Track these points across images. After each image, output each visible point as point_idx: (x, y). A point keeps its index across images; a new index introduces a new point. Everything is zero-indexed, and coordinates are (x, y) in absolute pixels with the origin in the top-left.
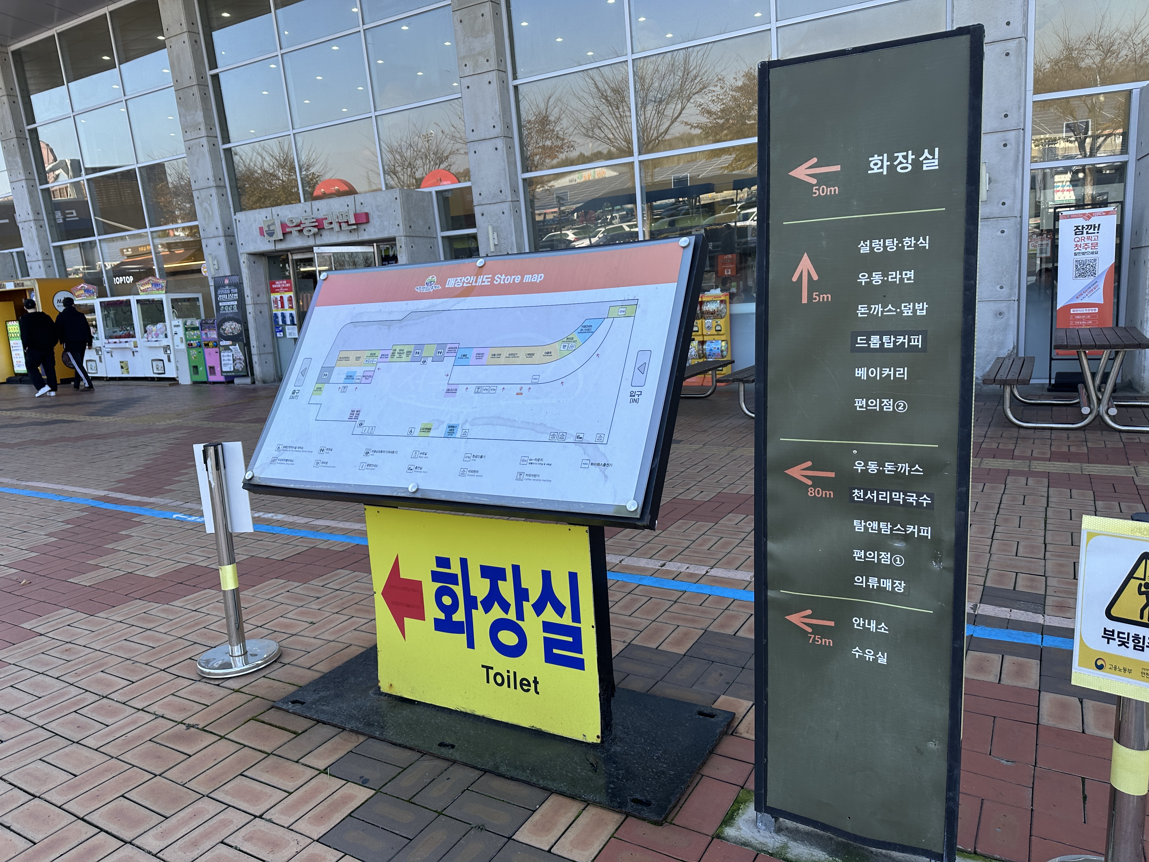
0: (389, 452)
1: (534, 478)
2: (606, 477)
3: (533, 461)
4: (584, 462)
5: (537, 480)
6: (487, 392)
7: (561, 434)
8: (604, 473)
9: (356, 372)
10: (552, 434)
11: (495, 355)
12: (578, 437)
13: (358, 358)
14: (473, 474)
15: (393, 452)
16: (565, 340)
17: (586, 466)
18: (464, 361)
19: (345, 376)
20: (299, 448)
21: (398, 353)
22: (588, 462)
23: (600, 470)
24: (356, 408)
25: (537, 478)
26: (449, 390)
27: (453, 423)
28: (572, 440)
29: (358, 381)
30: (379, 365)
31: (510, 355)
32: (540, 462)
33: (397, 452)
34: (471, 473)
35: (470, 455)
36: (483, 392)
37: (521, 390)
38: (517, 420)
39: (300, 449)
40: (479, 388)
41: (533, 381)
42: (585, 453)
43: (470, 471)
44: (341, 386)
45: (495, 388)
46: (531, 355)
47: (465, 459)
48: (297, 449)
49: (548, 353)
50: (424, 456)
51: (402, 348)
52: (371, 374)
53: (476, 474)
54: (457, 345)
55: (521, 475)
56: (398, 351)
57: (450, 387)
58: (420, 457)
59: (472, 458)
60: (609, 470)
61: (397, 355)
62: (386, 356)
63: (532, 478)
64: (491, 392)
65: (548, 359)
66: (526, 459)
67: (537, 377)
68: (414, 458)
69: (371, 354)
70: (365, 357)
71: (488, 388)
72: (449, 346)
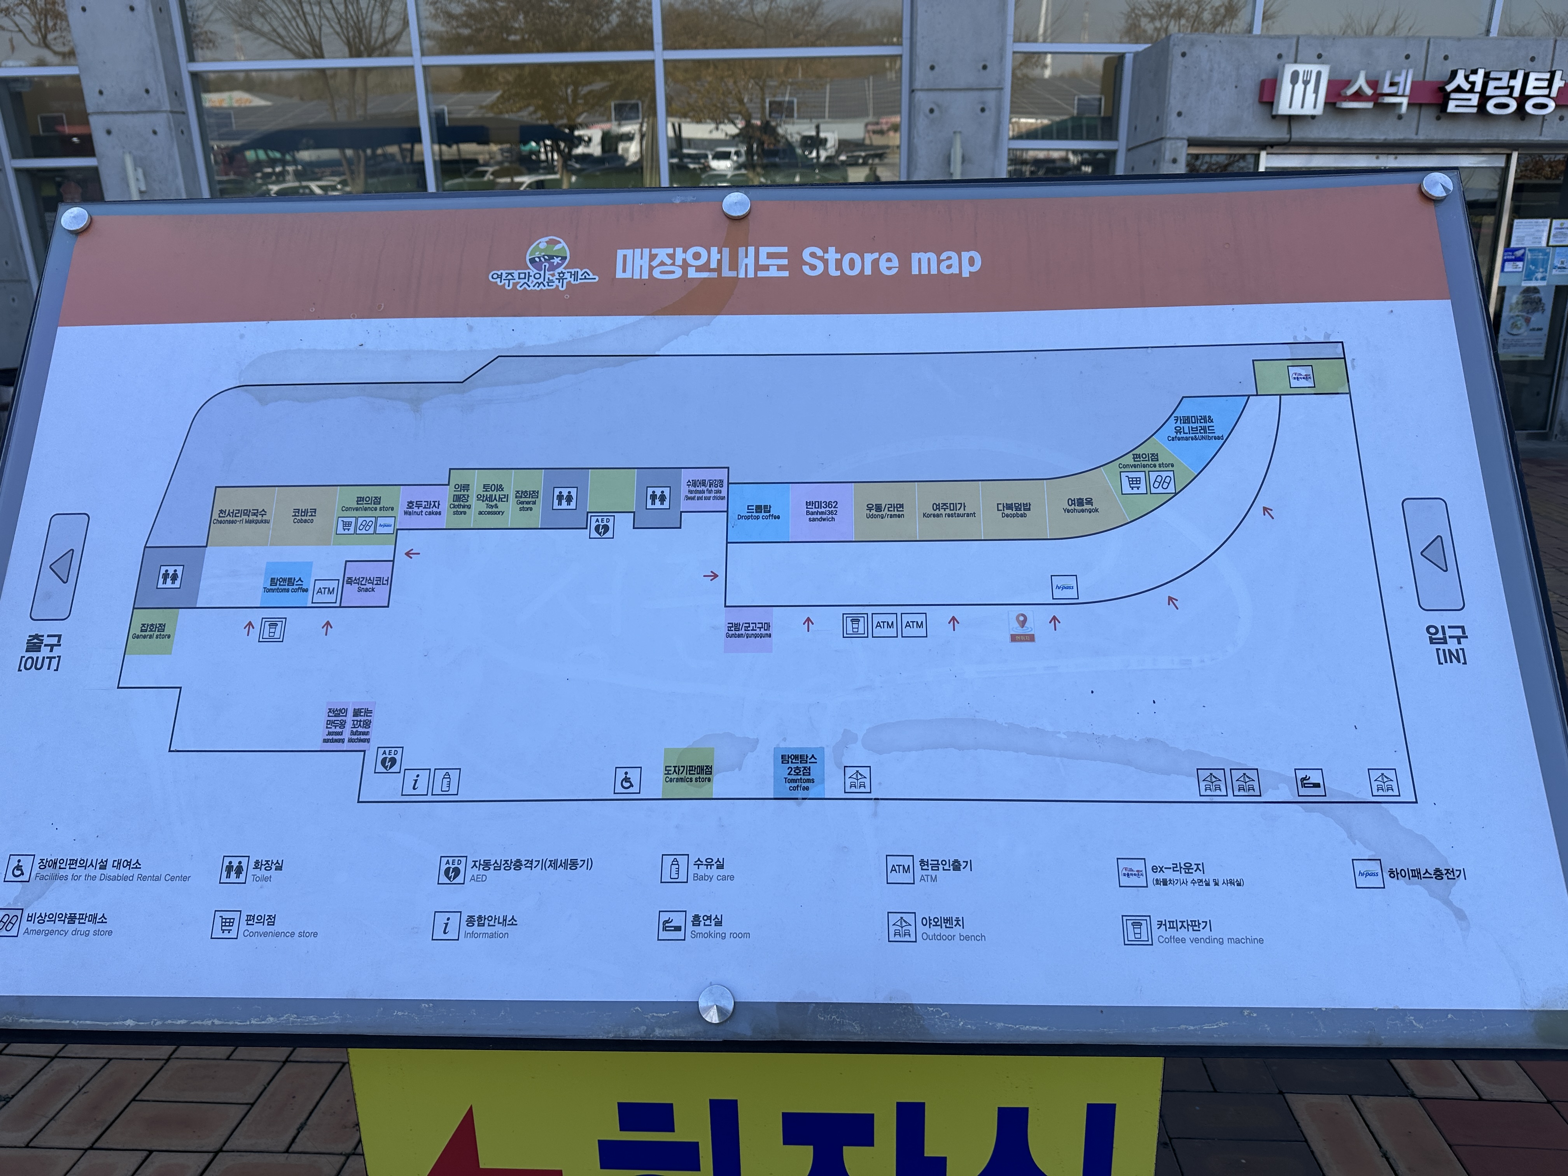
0: (554, 864)
1: (1192, 934)
2: (1460, 915)
3: (1169, 875)
4: (1360, 867)
5: (1209, 940)
6: (892, 632)
7: (1237, 774)
8: (1448, 903)
9: (310, 564)
10: (1204, 774)
11: (879, 508)
12: (1304, 782)
13: (303, 515)
14: (944, 931)
15: (574, 864)
16: (1129, 460)
17: (1376, 881)
18: (760, 527)
19: (261, 582)
20: (118, 864)
21: (479, 498)
22: (1374, 867)
23: (1432, 893)
24: (350, 700)
25: (1204, 933)
26: (737, 626)
27: (796, 743)
28: (1286, 792)
29: (331, 598)
30: (407, 540)
31: (937, 507)
32: (1197, 875)
33: (589, 863)
34: (937, 930)
35: (907, 862)
36: (878, 632)
37: (1023, 624)
38: (1049, 728)
39: (125, 872)
40: (855, 620)
41: (1058, 594)
42: (1351, 837)
43: (928, 922)
44: (255, 616)
45: (920, 619)
46: (1019, 509)
47: (894, 877)
48: (110, 871)
49: (1080, 502)
50: (714, 871)
51: (493, 478)
52: (383, 571)
53: (957, 930)
54: (721, 475)
55: (1137, 924)
56: (476, 489)
57: (742, 617)
58: (697, 877)
59: (919, 872)
60: (1459, 890)
61: (477, 506)
62: (433, 508)
63: (1182, 933)
64: (907, 631)
65: (1083, 521)
66: (1138, 866)
67: (1071, 581)
68: (674, 881)
69: (360, 499)
70: (337, 512)
71: (891, 619)
72: (687, 476)
